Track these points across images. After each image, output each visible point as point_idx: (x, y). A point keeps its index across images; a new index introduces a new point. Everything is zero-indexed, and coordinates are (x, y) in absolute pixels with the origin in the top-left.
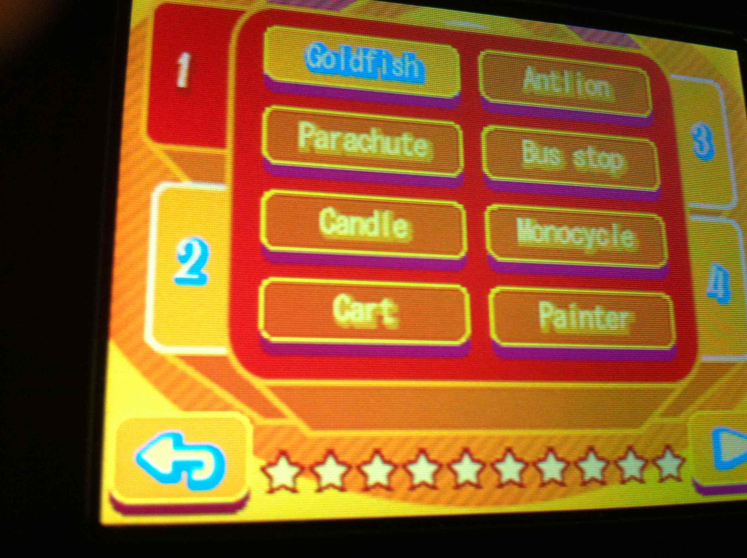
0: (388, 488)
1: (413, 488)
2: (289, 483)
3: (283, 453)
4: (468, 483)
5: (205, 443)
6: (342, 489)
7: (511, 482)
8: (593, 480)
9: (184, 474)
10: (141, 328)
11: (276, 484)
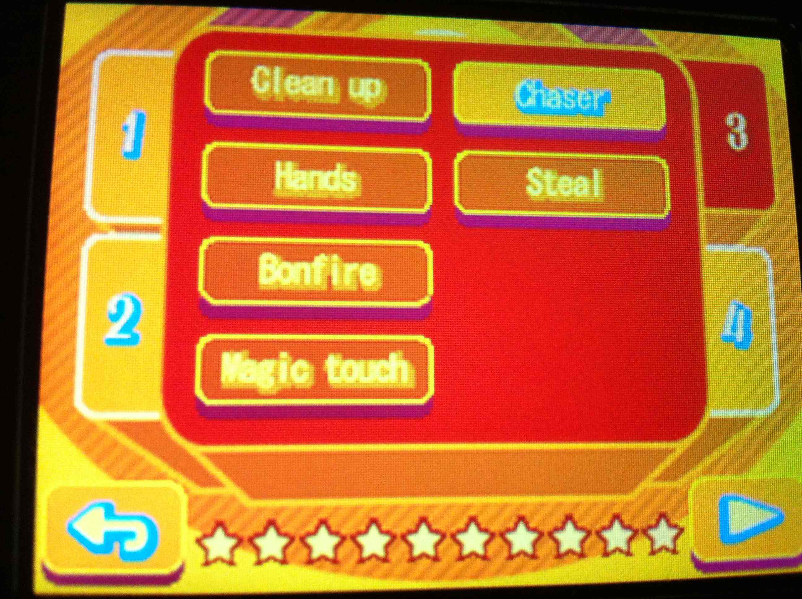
0: (335, 561)
1: (362, 561)
2: (226, 556)
3: (220, 524)
4: (424, 555)
5: (137, 513)
6: (284, 562)
7: (473, 554)
8: (570, 552)
9: (116, 545)
10: (71, 393)
11: (211, 557)
